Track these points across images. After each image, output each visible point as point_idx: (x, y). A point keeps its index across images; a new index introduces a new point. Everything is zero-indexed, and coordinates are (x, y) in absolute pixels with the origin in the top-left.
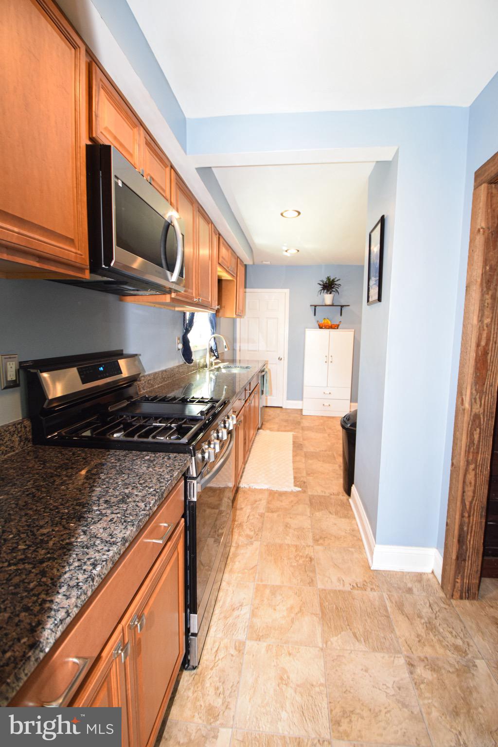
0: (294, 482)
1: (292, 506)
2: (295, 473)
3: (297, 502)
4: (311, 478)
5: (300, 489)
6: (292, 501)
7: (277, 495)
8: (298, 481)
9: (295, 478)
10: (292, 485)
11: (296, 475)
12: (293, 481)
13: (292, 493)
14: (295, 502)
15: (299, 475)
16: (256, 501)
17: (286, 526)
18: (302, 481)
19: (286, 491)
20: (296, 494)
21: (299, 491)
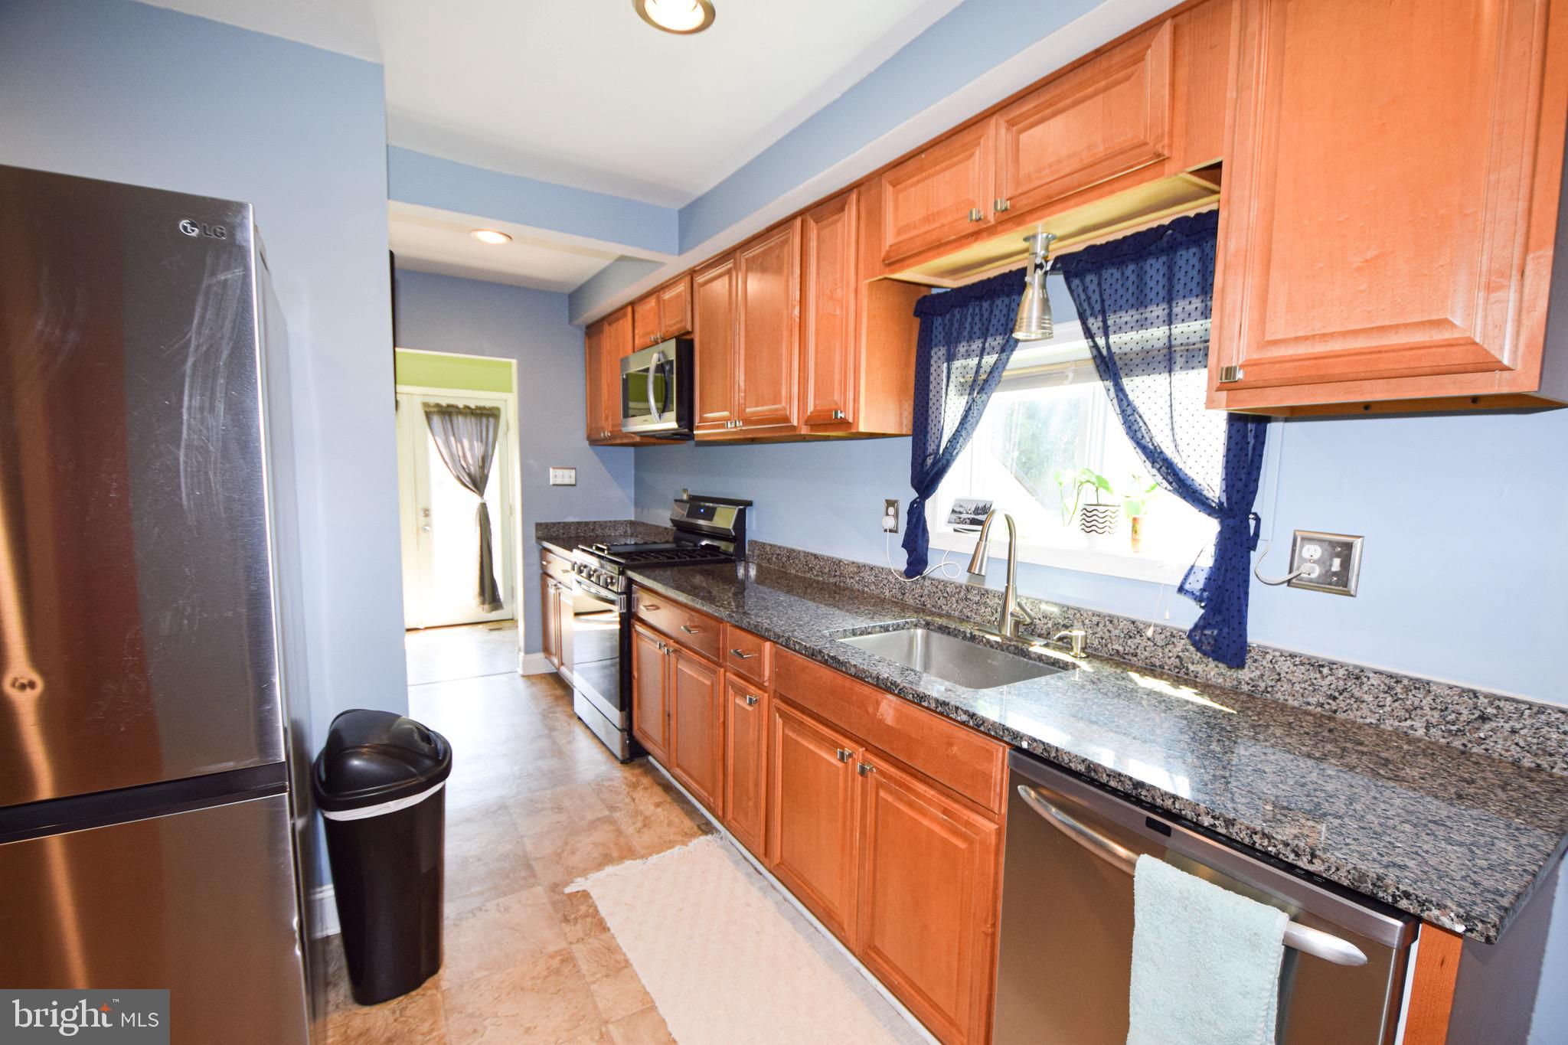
0: (596, 911)
1: (566, 843)
2: (612, 949)
3: (559, 855)
4: (552, 948)
5: (568, 890)
6: (573, 853)
7: (615, 854)
8: (586, 916)
9: (602, 927)
10: (594, 894)
11: (604, 936)
12: (603, 911)
13: (584, 873)
14: (565, 854)
15: (595, 942)
16: (644, 826)
17: (559, 809)
18: (576, 920)
19: (598, 870)
20: (572, 874)
21: (567, 884)
